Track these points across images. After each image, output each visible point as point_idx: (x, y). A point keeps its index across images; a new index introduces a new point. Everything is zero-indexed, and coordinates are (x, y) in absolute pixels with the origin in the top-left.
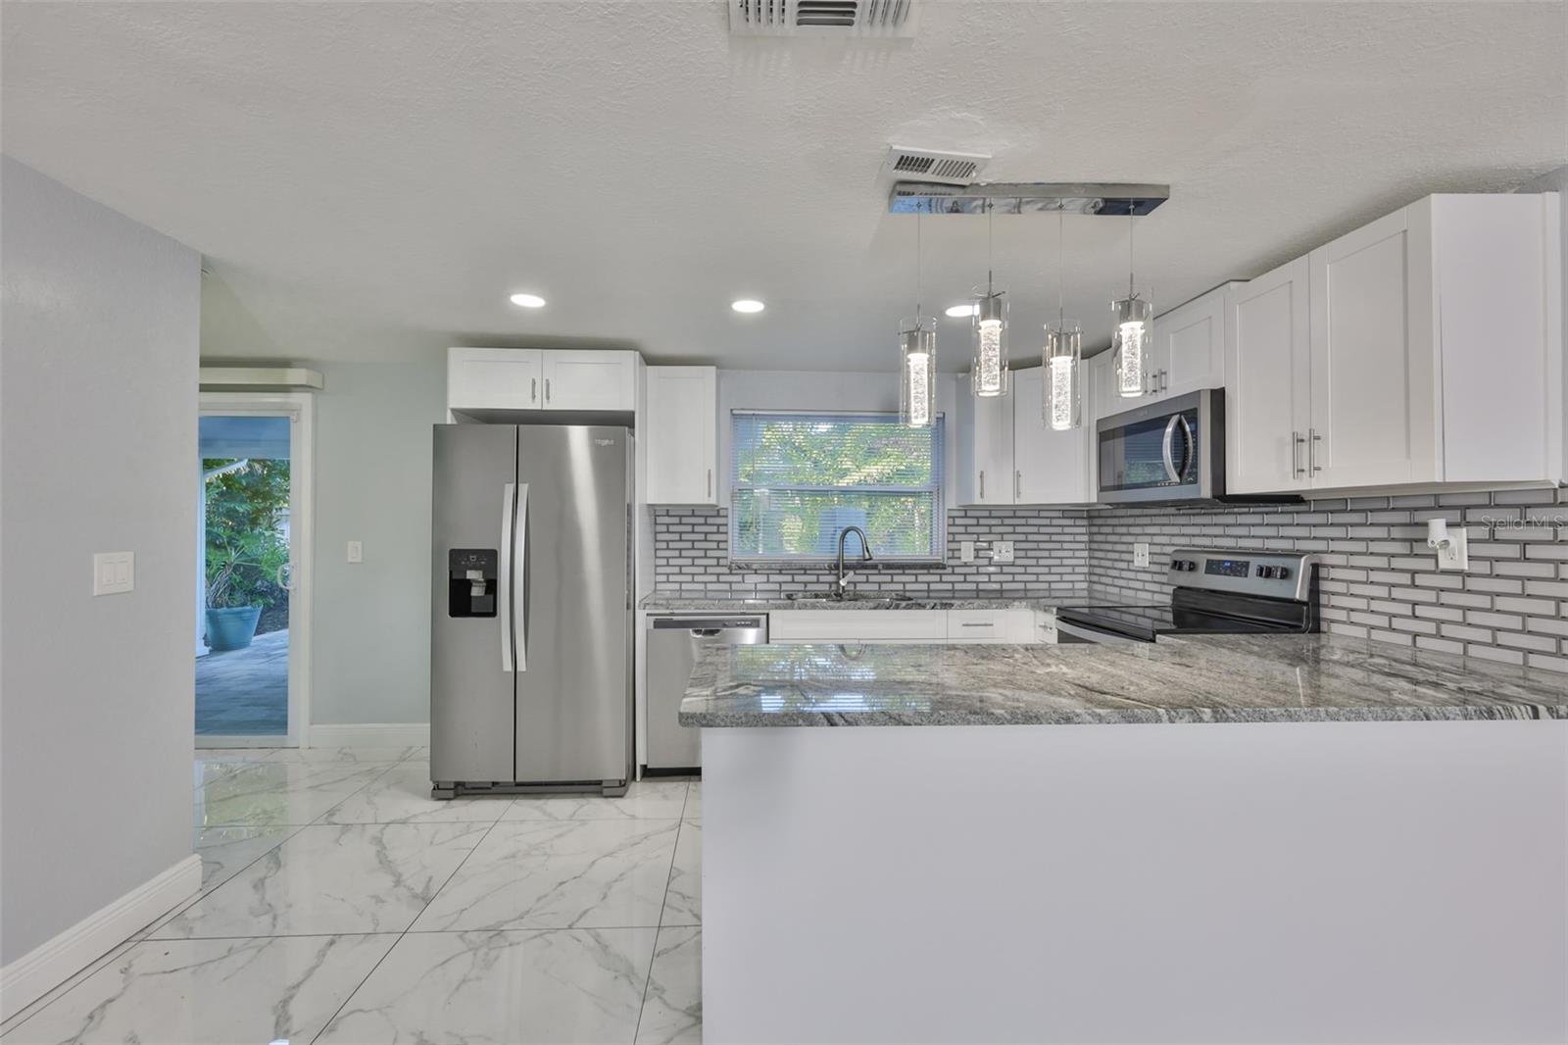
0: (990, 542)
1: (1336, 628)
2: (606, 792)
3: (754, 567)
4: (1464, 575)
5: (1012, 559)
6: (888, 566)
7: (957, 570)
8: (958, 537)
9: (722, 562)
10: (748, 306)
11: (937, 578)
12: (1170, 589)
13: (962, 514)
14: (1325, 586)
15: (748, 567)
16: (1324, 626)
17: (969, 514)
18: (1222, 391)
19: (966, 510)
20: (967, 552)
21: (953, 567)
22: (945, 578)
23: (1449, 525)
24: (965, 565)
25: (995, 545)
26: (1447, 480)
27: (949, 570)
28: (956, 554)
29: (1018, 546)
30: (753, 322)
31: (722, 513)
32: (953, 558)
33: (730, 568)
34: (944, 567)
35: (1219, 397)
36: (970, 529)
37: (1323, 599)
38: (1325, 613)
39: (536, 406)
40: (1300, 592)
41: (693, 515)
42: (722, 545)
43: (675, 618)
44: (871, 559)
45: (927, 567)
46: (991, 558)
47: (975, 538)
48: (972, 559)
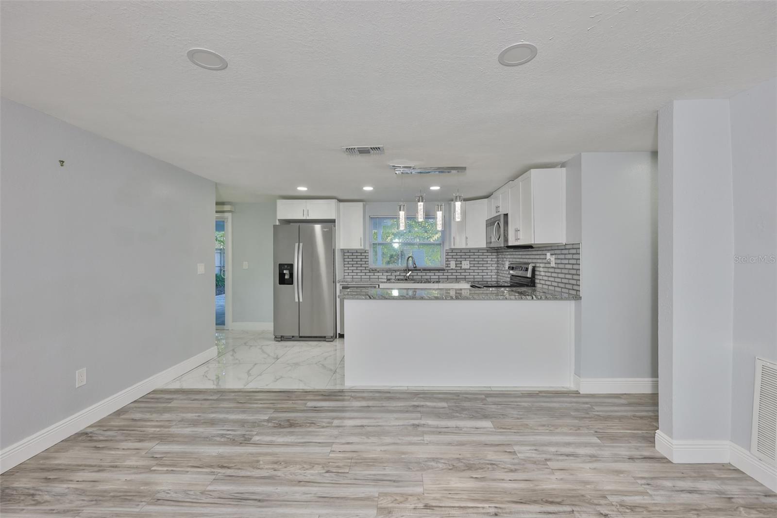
0: (461, 261)
1: (539, 285)
2: (327, 340)
3: (378, 270)
4: (555, 268)
5: (469, 267)
6: (424, 270)
7: (449, 271)
8: (449, 260)
9: (367, 268)
10: (368, 188)
11: (442, 274)
12: (509, 276)
13: (451, 251)
14: (537, 273)
15: (376, 270)
16: (536, 285)
17: (453, 251)
19: (452, 250)
20: (453, 265)
21: (448, 270)
22: (445, 274)
23: (551, 255)
24: (452, 269)
25: (463, 262)
26: (535, 243)
27: (446, 271)
28: (449, 265)
29: (471, 262)
30: (370, 192)
31: (367, 251)
32: (447, 267)
33: (369, 271)
34: (444, 270)
35: (506, 215)
36: (454, 257)
37: (536, 277)
38: (537, 281)
39: (304, 218)
40: (530, 274)
41: (357, 252)
42: (367, 263)
43: (349, 286)
44: (416, 267)
45: (439, 270)
46: (461, 267)
47: (455, 260)
48: (454, 267)
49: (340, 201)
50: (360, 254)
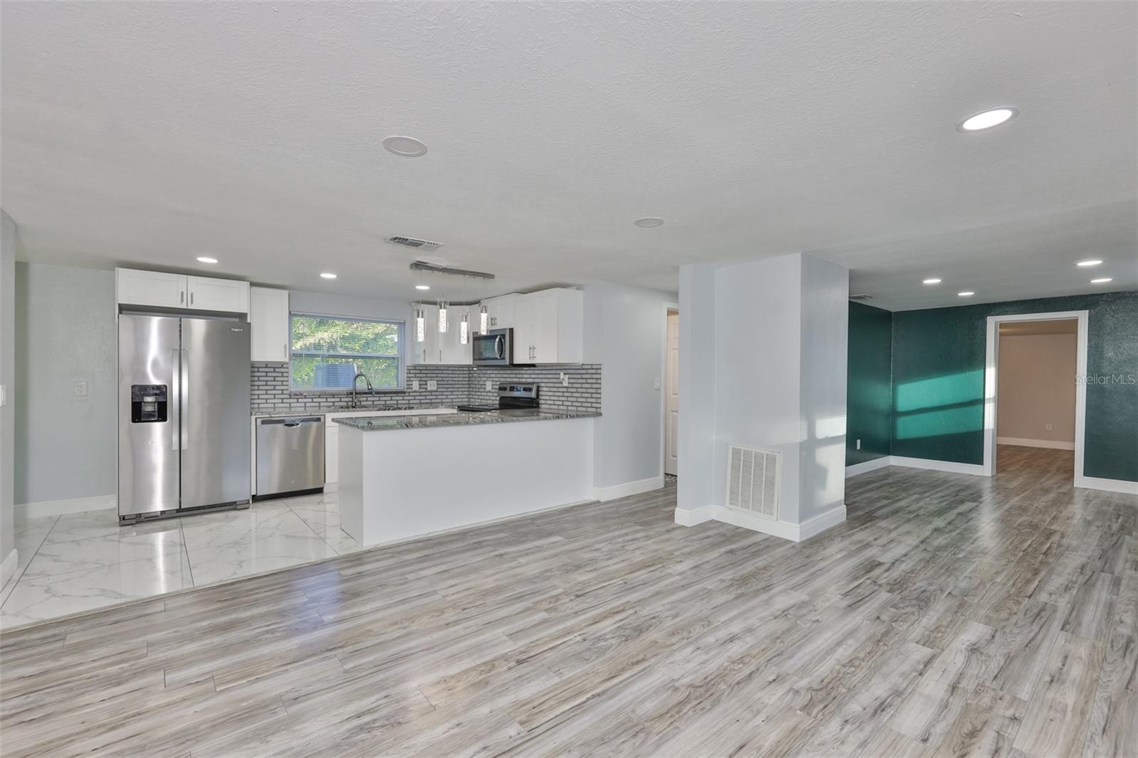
0: (426, 381)
1: (543, 406)
2: (238, 507)
3: (305, 394)
4: (567, 388)
5: (435, 389)
6: (378, 393)
7: (411, 394)
8: (412, 379)
9: (285, 392)
10: (328, 276)
11: (401, 398)
12: (498, 398)
13: (413, 368)
14: (540, 393)
15: (301, 394)
16: (540, 406)
17: (417, 368)
18: (512, 329)
19: (415, 367)
20: (416, 385)
21: (409, 393)
22: (405, 398)
23: (565, 374)
24: (415, 392)
25: (428, 382)
27: (407, 394)
28: (411, 387)
29: (439, 383)
30: (331, 282)
31: (285, 366)
32: (409, 388)
33: (290, 395)
34: (404, 393)
35: (511, 330)
36: (417, 375)
37: (540, 397)
38: (541, 402)
39: (184, 306)
40: (533, 395)
41: (267, 367)
42: (284, 383)
43: (274, 419)
44: (372, 389)
45: (397, 393)
46: (426, 388)
47: (419, 379)
48: (418, 389)
49: (252, 284)
50: (272, 370)
